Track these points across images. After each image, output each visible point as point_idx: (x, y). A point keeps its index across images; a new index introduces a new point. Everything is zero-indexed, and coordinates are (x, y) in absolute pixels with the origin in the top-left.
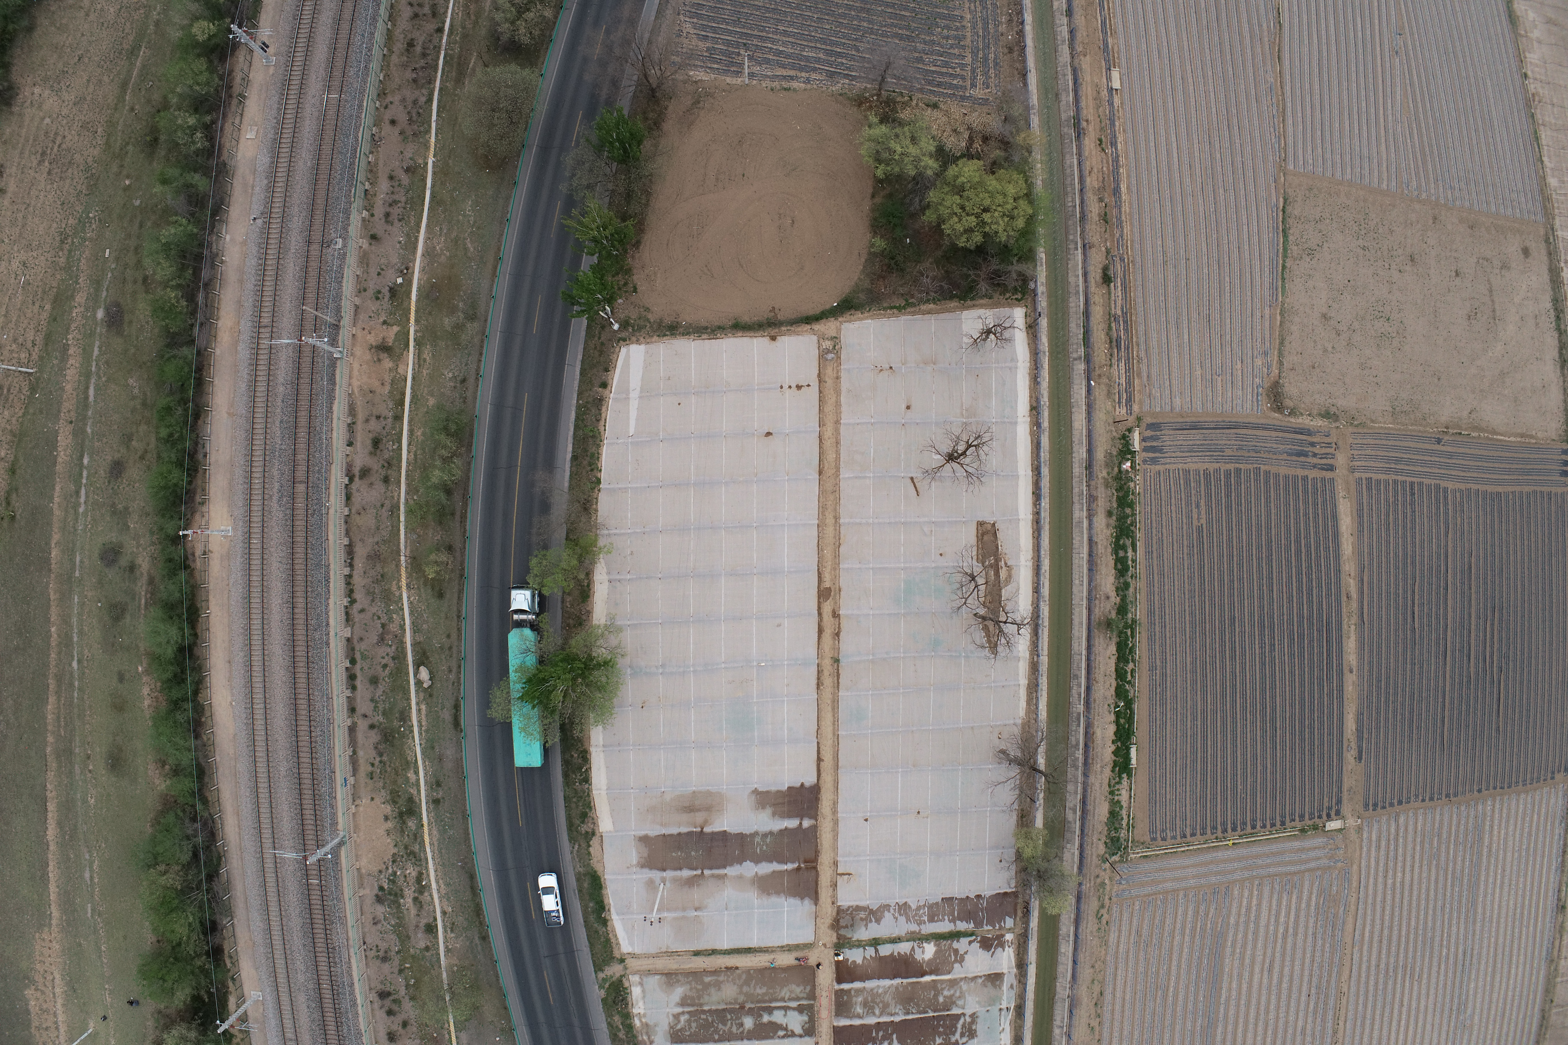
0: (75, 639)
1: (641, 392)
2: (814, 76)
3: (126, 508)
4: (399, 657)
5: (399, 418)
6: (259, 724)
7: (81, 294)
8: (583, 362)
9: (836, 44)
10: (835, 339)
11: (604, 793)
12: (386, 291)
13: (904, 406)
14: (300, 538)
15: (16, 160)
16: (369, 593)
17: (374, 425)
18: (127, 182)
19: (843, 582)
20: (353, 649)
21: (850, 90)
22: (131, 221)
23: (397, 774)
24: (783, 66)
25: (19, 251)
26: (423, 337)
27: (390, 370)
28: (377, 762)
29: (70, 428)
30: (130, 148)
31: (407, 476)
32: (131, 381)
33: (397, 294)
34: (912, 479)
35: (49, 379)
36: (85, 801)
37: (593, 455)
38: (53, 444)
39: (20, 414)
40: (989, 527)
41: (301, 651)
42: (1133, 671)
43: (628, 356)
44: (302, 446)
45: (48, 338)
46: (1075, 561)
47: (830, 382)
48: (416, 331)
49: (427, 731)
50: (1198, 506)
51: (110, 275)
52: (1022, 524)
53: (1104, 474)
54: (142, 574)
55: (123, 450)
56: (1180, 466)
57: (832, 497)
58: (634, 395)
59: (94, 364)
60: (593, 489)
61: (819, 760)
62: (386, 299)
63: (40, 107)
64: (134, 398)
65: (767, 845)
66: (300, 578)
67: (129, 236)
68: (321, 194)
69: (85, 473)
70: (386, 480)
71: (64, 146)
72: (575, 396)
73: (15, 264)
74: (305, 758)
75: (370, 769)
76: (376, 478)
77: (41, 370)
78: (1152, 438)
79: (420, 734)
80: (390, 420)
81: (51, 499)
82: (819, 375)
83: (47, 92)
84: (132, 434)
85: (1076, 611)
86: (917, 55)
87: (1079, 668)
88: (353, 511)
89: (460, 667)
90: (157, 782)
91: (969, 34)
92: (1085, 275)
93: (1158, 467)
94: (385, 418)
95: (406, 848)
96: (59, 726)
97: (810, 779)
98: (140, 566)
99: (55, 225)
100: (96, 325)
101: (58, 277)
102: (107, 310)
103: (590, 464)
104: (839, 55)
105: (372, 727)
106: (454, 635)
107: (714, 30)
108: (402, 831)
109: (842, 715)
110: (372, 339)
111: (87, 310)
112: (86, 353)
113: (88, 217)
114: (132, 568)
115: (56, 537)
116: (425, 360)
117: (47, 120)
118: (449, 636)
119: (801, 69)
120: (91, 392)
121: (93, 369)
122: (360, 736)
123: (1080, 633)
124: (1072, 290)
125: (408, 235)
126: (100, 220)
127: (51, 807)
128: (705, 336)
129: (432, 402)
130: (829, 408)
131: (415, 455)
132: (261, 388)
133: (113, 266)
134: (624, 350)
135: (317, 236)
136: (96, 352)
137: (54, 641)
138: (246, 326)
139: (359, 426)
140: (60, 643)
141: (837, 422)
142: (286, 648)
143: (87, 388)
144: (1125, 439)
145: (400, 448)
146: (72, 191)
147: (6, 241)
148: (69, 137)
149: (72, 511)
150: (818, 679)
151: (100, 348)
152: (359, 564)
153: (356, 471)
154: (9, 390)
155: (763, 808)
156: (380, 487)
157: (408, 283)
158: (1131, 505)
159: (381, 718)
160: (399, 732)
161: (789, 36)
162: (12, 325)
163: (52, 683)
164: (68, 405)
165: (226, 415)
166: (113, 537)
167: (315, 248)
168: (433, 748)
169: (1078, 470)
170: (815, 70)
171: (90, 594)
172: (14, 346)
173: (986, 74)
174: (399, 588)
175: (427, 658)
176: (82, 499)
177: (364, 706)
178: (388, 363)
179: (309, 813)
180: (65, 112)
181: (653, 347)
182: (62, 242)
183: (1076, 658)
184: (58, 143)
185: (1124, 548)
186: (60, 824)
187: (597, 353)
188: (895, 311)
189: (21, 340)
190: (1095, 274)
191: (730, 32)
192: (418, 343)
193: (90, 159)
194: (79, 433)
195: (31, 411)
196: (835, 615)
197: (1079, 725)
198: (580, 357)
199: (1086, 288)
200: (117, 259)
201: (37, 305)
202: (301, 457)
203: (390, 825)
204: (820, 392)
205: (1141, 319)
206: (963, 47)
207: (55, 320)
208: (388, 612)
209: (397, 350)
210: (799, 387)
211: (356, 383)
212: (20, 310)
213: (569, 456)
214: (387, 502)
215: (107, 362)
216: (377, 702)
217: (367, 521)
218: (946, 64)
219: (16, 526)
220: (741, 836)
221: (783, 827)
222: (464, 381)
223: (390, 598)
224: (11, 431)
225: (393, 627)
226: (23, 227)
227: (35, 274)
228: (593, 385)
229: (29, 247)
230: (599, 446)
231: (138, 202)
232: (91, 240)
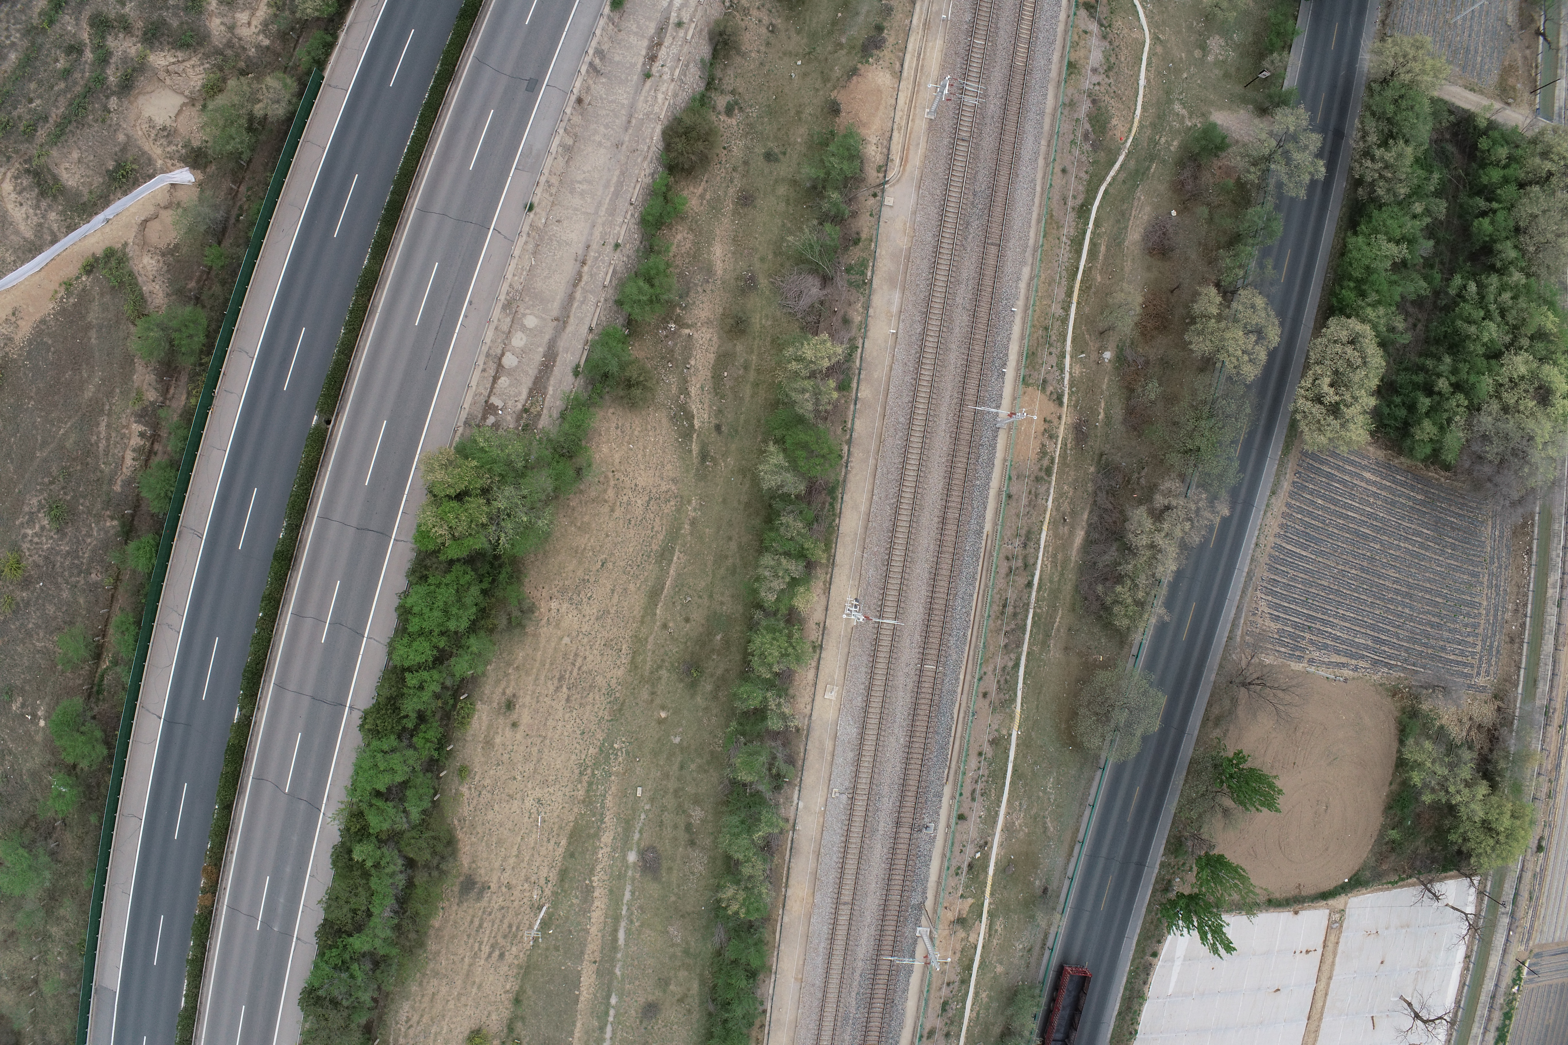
1: (1184, 960)
2: (1362, 664)
5: (965, 982)
7: (607, 834)
8: (1140, 934)
9: (1382, 631)
10: (1342, 912)
12: (965, 867)
13: (1379, 962)
15: (530, 688)
17: (944, 991)
18: (663, 715)
21: (1388, 679)
22: (669, 759)
24: (1338, 652)
25: (533, 788)
26: (997, 909)
27: (962, 940)
29: (595, 968)
30: (664, 673)
31: (968, 1030)
32: (671, 929)
33: (976, 869)
34: (1372, 1017)
35: (567, 918)
37: (1135, 1012)
38: (575, 985)
39: (528, 947)
44: (876, 1015)
45: (563, 874)
47: (1331, 947)
48: (990, 904)
51: (643, 816)
53: (1501, 1000)
55: (658, 993)
56: (1546, 983)
58: (1179, 962)
59: (625, 908)
60: (1130, 1038)
62: (964, 873)
63: (557, 626)
64: (674, 946)
67: (666, 776)
68: (913, 775)
69: (612, 1012)
70: (947, 1035)
71: (584, 668)
72: (1129, 963)
73: (529, 802)
76: (939, 1035)
77: (555, 906)
78: (1535, 965)
80: (957, 983)
82: (1325, 941)
83: (565, 606)
84: (670, 979)
86: (1442, 643)
91: (1483, 622)
93: (1532, 986)
94: (953, 982)
99: (574, 757)
100: (627, 868)
102: (642, 853)
103: (1132, 1018)
104: (1383, 642)
107: (1286, 610)
110: (950, 916)
111: (614, 850)
112: (615, 897)
113: (612, 747)
116: (996, 931)
117: (566, 640)
119: (1352, 656)
120: (621, 935)
121: (624, 912)
125: (988, 810)
126: (628, 753)
129: (999, 969)
130: (1326, 966)
131: (978, 1014)
132: (837, 961)
133: (647, 807)
134: (1170, 937)
135: (907, 818)
136: (627, 896)
138: (823, 901)
141: (1330, 978)
143: (615, 931)
144: (1519, 969)
145: (964, 1007)
146: (592, 718)
147: (519, 778)
148: (590, 658)
151: (633, 893)
153: (925, 1032)
157: (986, 857)
158: (1509, 1017)
161: (1346, 621)
162: (524, 864)
164: (593, 947)
165: (792, 980)
167: (904, 831)
170: (1362, 657)
172: (526, 886)
173: (1489, 662)
176: (608, 1036)
178: (961, 934)
180: (585, 628)
182: (581, 774)
184: (577, 665)
187: (1153, 927)
188: (1390, 886)
189: (533, 879)
190: (1533, 846)
191: (1298, 614)
192: (991, 914)
193: (614, 681)
194: (604, 972)
195: (543, 946)
198: (1138, 931)
200: (652, 800)
201: (552, 842)
202: (875, 1024)
204: (1322, 955)
205: (1550, 874)
206: (1476, 635)
207: (572, 855)
209: (970, 922)
210: (1308, 952)
212: (533, 848)
213: (1115, 1013)
215: (641, 908)
218: (1462, 653)
222: (1029, 950)
224: (519, 965)
226: (538, 761)
227: (552, 811)
228: (1145, 954)
229: (545, 783)
230: (1141, 1004)
231: (677, 740)
232: (617, 774)
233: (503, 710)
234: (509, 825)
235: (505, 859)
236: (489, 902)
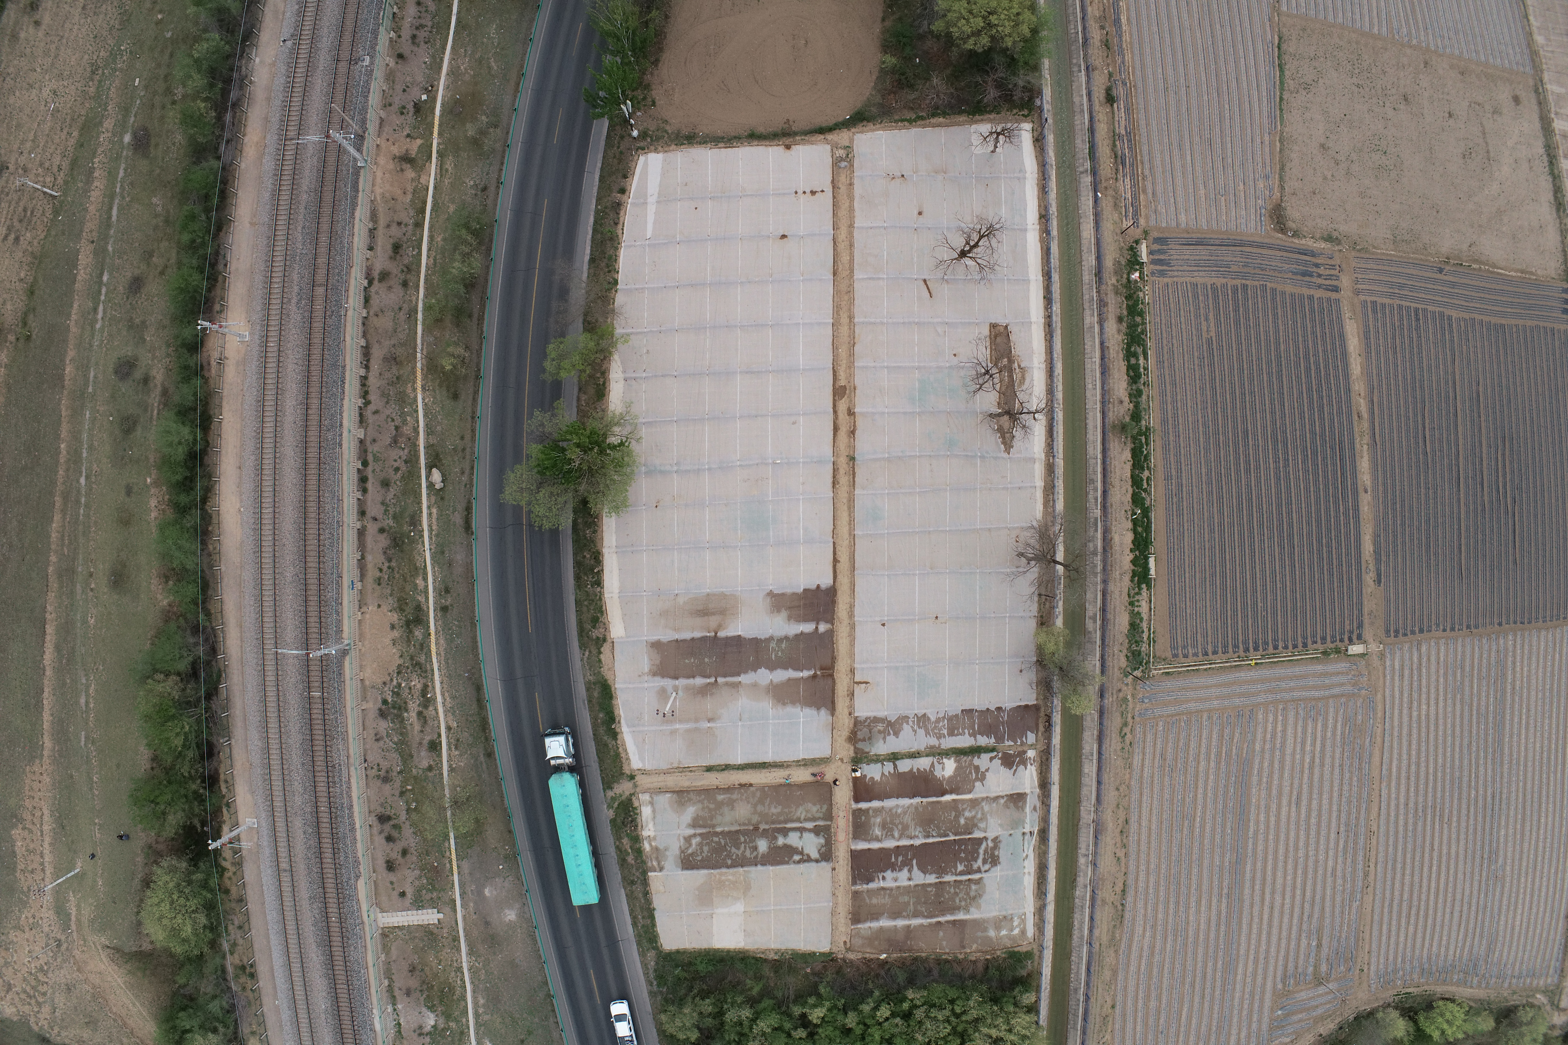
0: (85, 455)
1: (659, 197)
3: (143, 322)
4: (412, 460)
5: (419, 225)
6: (267, 528)
7: (109, 120)
8: (602, 169)
10: (848, 148)
11: (616, 596)
12: (410, 107)
13: (916, 212)
14: (317, 340)
16: (384, 395)
17: (395, 231)
18: (160, 17)
19: (859, 380)
20: (366, 451)
22: (162, 51)
23: (405, 580)
25: (50, 80)
26: (446, 149)
27: (412, 179)
28: (385, 568)
29: (92, 246)
31: (426, 280)
32: (155, 200)
33: (421, 110)
34: (925, 281)
36: (85, 622)
37: (610, 258)
38: (73, 263)
39: (42, 237)
40: (1002, 329)
41: (313, 452)
42: (1148, 479)
43: (646, 163)
44: (323, 250)
45: (74, 164)
46: (1088, 366)
47: (843, 189)
48: (439, 144)
49: (437, 535)
50: (1207, 320)
51: (138, 102)
52: (1034, 327)
53: (1114, 281)
54: (156, 386)
55: (143, 266)
56: (1188, 279)
57: (846, 298)
58: (652, 200)
59: (118, 185)
60: (609, 290)
61: (835, 561)
62: (411, 114)
64: (156, 216)
65: (782, 651)
66: (315, 379)
67: (159, 65)
68: (351, 16)
69: (104, 290)
70: (405, 284)
72: (594, 201)
73: (46, 92)
74: (312, 562)
75: (378, 574)
76: (395, 282)
77: (65, 194)
78: (1159, 252)
79: (430, 538)
80: (410, 227)
81: (69, 316)
82: (833, 182)
84: (153, 251)
85: (1090, 416)
87: (1095, 472)
88: (371, 313)
89: (472, 468)
90: (159, 597)
92: (1089, 94)
93: (1166, 280)
94: (406, 225)
95: (412, 658)
96: (63, 545)
97: (826, 581)
98: (154, 378)
99: (86, 57)
100: (123, 148)
101: (87, 105)
102: (135, 136)
103: (608, 266)
105: (382, 530)
106: (468, 437)
108: (409, 641)
109: (858, 514)
110: (396, 150)
111: (114, 135)
112: (111, 175)
113: (119, 49)
114: (146, 380)
115: (71, 353)
116: (447, 170)
118: (462, 438)
120: (115, 212)
121: (118, 190)
122: (369, 540)
123: (1094, 436)
124: (1077, 109)
125: (433, 57)
126: (131, 52)
127: (50, 629)
128: (722, 145)
129: (452, 208)
130: (843, 212)
131: (435, 260)
133: (142, 94)
134: (642, 159)
135: (345, 55)
136: (121, 173)
137: (62, 458)
138: (272, 139)
139: (380, 232)
140: (69, 460)
141: (851, 226)
142: (298, 450)
143: (111, 208)
144: (1133, 250)
145: (420, 254)
146: (105, 25)
147: (39, 70)
149: (88, 328)
150: (834, 477)
151: (125, 170)
152: (375, 366)
153: (376, 274)
154: (32, 212)
155: (779, 611)
156: (399, 290)
157: (433, 99)
158: (1141, 314)
159: (391, 522)
160: (409, 537)
162: (39, 150)
163: (58, 499)
164: (91, 225)
165: (248, 225)
166: (128, 351)
167: (343, 67)
168: (443, 553)
169: (1088, 277)
171: (102, 409)
172: (40, 170)
174: (415, 390)
175: (440, 460)
176: (100, 315)
177: (374, 509)
178: (410, 174)
179: (313, 620)
181: (670, 155)
182: (93, 72)
183: (1092, 462)
185: (1135, 355)
186: (58, 648)
187: (616, 161)
188: (906, 123)
189: (47, 165)
190: (1099, 94)
192: (440, 154)
194: (100, 252)
195: (53, 233)
196: (851, 413)
197: (1096, 530)
198: (599, 165)
199: (1091, 107)
200: (146, 87)
201: (65, 132)
202: (322, 260)
203: (396, 634)
204: (834, 197)
205: (1144, 140)
207: (82, 145)
208: (403, 415)
209: (420, 162)
210: (813, 193)
211: (378, 191)
212: (48, 135)
213: (587, 258)
214: (405, 306)
215: (132, 184)
216: (387, 506)
217: (384, 323)
219: (32, 345)
220: (756, 641)
221: (799, 632)
222: (484, 189)
223: (404, 401)
224: (32, 253)
225: (407, 430)
226: (56, 57)
227: (65, 102)
228: (611, 191)
229: (60, 76)
230: (616, 249)
231: (169, 35)
232: (121, 70)
233: (28, 9)
234: (27, 111)
235: (23, 142)
236: (7, 182)
